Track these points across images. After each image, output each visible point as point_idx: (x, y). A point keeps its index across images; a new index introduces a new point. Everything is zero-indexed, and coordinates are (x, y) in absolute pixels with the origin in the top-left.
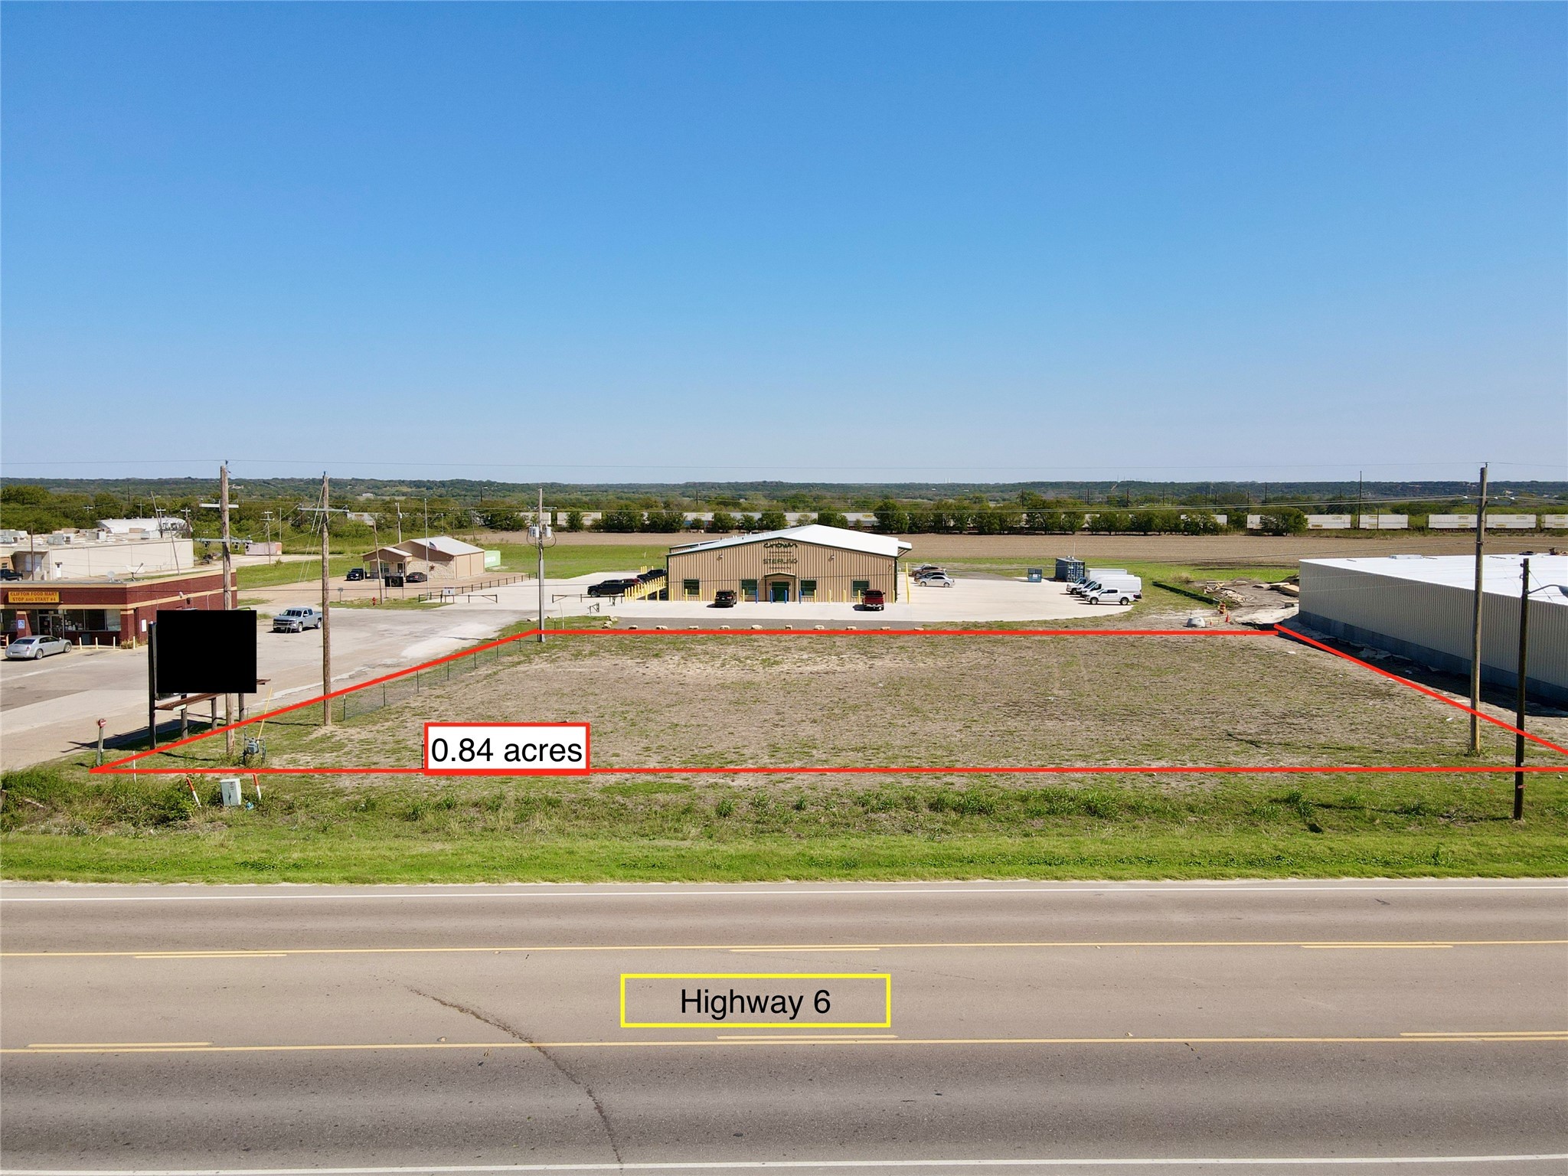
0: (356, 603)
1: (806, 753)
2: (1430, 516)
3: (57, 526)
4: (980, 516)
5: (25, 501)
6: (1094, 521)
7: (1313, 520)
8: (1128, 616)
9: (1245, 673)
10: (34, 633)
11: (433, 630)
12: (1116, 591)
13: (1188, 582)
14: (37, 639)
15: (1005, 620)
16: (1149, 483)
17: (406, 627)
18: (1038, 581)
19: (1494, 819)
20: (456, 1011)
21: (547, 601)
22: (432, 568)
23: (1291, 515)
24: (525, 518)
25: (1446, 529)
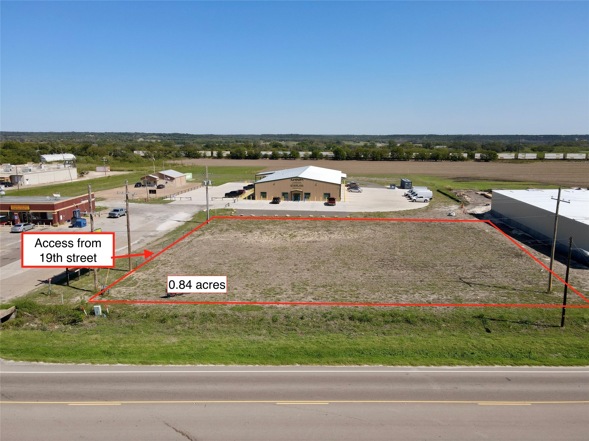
0: (139, 200)
1: (304, 288)
3: (25, 162)
4: (373, 152)
5: (13, 148)
6: (417, 156)
7: (501, 155)
8: (427, 208)
9: (469, 242)
10: (21, 222)
11: (168, 216)
12: (423, 197)
13: (450, 190)
14: (22, 224)
15: (381, 211)
16: (439, 135)
17: (158, 214)
18: (394, 188)
19: (554, 326)
20: (180, 435)
21: (210, 199)
22: (167, 182)
23: (492, 154)
24: (201, 153)
25: (551, 159)
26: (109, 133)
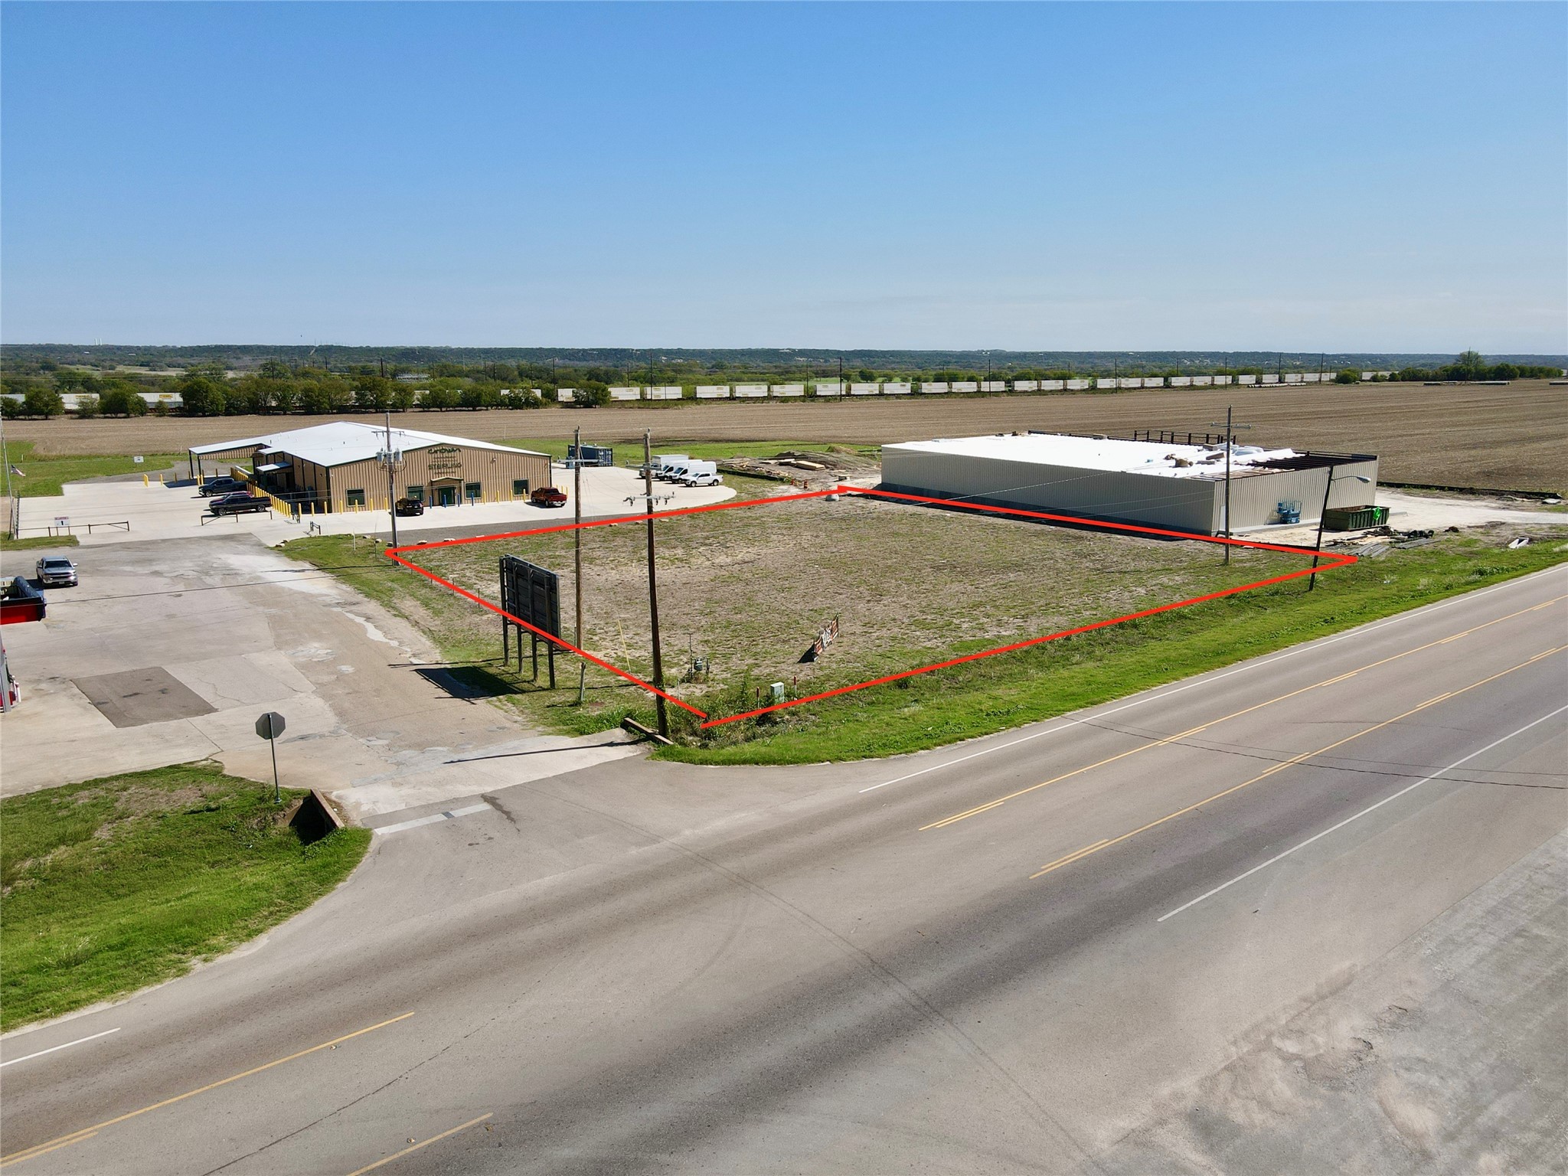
2: (698, 387)
6: (424, 397)
12: (708, 475)
23: (597, 389)
25: (711, 398)
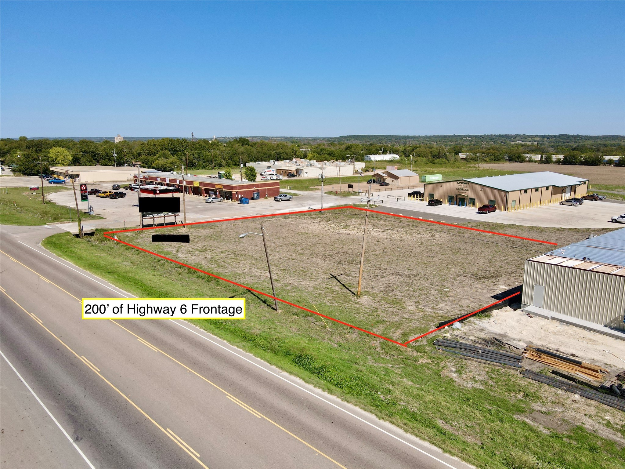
22: (393, 181)
24: (526, 157)
26: (488, 135)
